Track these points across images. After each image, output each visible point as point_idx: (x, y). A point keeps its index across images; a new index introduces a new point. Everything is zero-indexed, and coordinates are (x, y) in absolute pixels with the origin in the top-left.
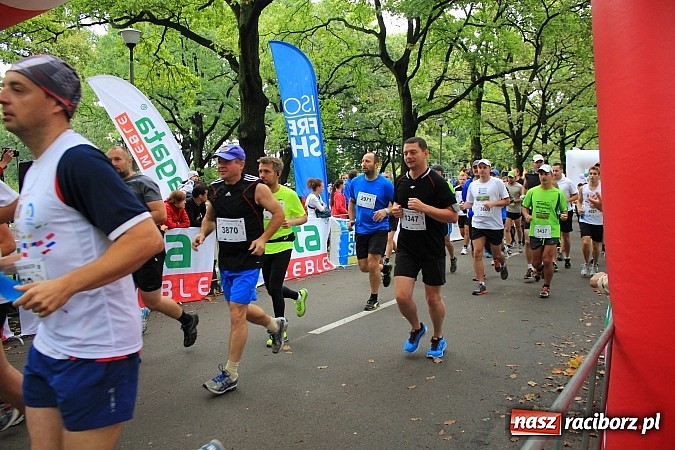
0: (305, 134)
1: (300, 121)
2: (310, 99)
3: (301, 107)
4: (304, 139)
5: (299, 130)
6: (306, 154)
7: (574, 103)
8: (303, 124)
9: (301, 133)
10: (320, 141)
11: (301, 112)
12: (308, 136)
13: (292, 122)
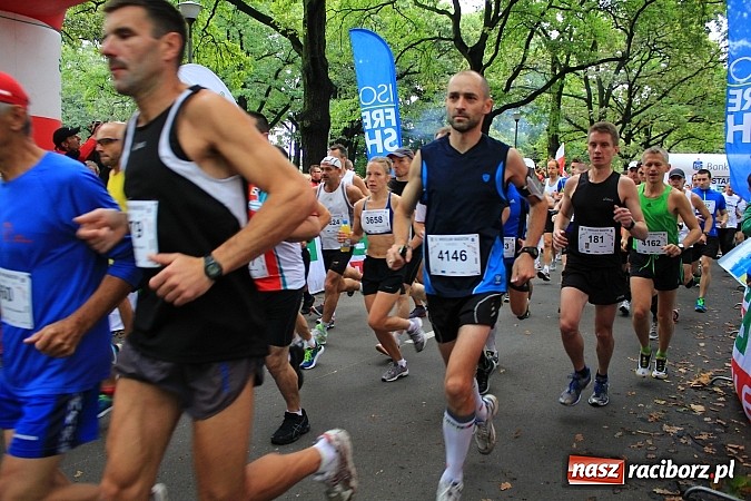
0: (379, 127)
1: (375, 113)
2: (388, 88)
3: (377, 97)
4: (378, 133)
5: (373, 122)
6: (380, 150)
7: (664, 100)
8: (378, 116)
9: (376, 126)
10: (398, 134)
11: (377, 102)
12: (382, 129)
13: (367, 114)
